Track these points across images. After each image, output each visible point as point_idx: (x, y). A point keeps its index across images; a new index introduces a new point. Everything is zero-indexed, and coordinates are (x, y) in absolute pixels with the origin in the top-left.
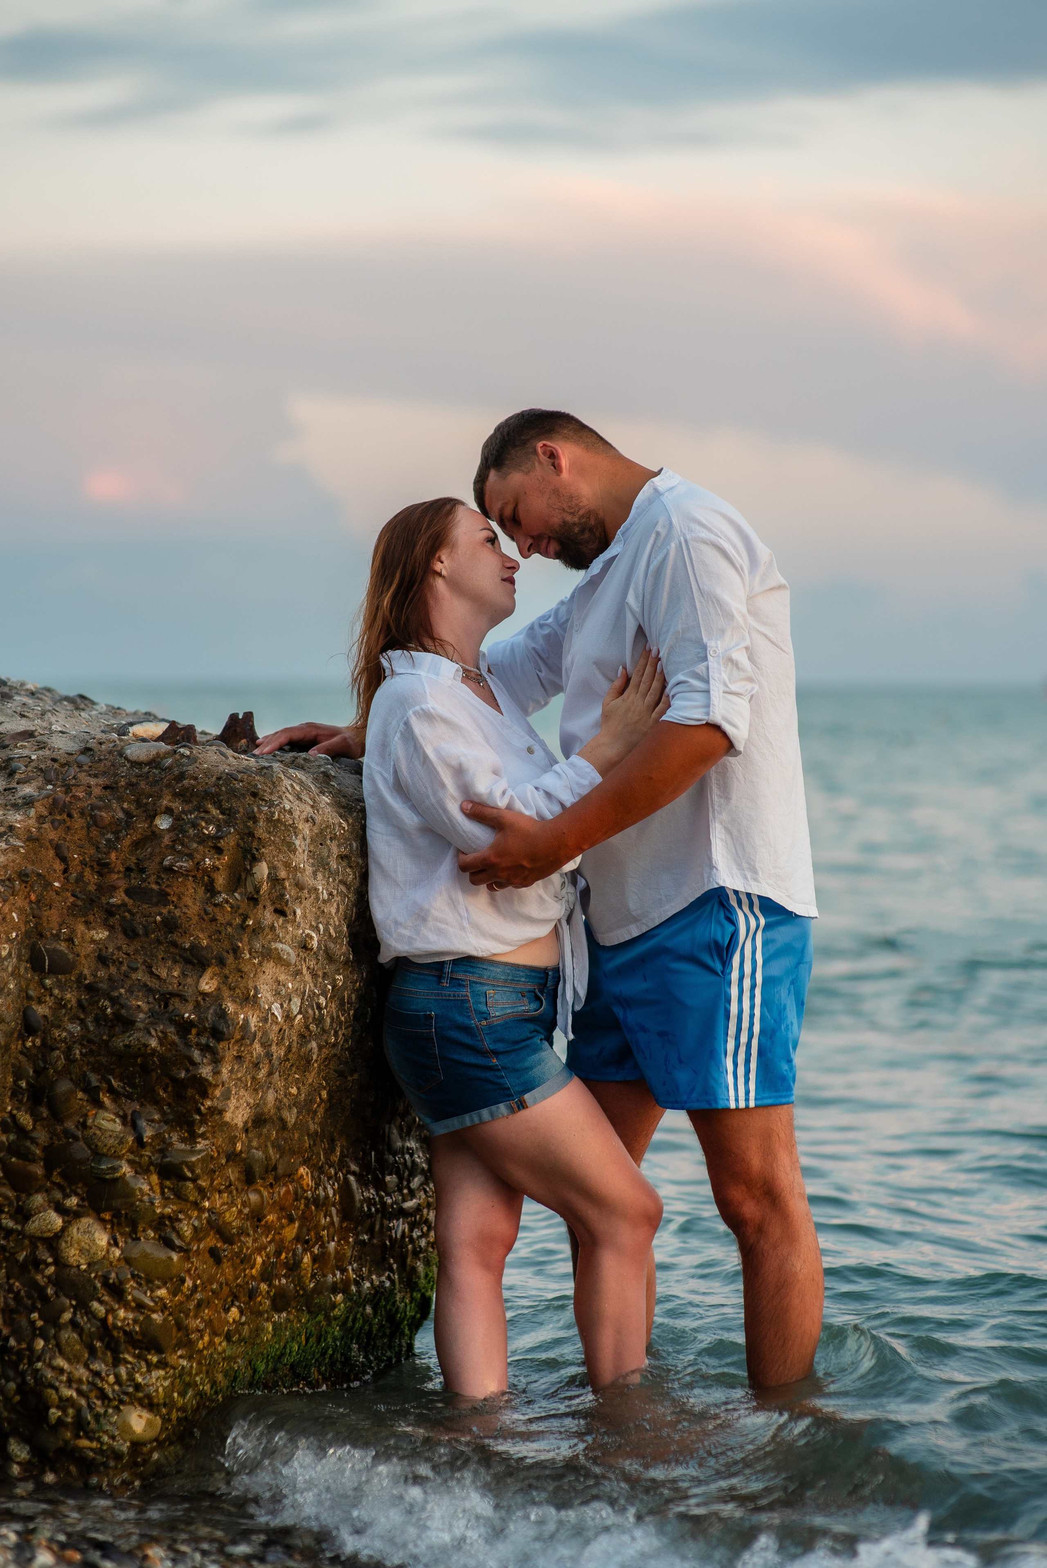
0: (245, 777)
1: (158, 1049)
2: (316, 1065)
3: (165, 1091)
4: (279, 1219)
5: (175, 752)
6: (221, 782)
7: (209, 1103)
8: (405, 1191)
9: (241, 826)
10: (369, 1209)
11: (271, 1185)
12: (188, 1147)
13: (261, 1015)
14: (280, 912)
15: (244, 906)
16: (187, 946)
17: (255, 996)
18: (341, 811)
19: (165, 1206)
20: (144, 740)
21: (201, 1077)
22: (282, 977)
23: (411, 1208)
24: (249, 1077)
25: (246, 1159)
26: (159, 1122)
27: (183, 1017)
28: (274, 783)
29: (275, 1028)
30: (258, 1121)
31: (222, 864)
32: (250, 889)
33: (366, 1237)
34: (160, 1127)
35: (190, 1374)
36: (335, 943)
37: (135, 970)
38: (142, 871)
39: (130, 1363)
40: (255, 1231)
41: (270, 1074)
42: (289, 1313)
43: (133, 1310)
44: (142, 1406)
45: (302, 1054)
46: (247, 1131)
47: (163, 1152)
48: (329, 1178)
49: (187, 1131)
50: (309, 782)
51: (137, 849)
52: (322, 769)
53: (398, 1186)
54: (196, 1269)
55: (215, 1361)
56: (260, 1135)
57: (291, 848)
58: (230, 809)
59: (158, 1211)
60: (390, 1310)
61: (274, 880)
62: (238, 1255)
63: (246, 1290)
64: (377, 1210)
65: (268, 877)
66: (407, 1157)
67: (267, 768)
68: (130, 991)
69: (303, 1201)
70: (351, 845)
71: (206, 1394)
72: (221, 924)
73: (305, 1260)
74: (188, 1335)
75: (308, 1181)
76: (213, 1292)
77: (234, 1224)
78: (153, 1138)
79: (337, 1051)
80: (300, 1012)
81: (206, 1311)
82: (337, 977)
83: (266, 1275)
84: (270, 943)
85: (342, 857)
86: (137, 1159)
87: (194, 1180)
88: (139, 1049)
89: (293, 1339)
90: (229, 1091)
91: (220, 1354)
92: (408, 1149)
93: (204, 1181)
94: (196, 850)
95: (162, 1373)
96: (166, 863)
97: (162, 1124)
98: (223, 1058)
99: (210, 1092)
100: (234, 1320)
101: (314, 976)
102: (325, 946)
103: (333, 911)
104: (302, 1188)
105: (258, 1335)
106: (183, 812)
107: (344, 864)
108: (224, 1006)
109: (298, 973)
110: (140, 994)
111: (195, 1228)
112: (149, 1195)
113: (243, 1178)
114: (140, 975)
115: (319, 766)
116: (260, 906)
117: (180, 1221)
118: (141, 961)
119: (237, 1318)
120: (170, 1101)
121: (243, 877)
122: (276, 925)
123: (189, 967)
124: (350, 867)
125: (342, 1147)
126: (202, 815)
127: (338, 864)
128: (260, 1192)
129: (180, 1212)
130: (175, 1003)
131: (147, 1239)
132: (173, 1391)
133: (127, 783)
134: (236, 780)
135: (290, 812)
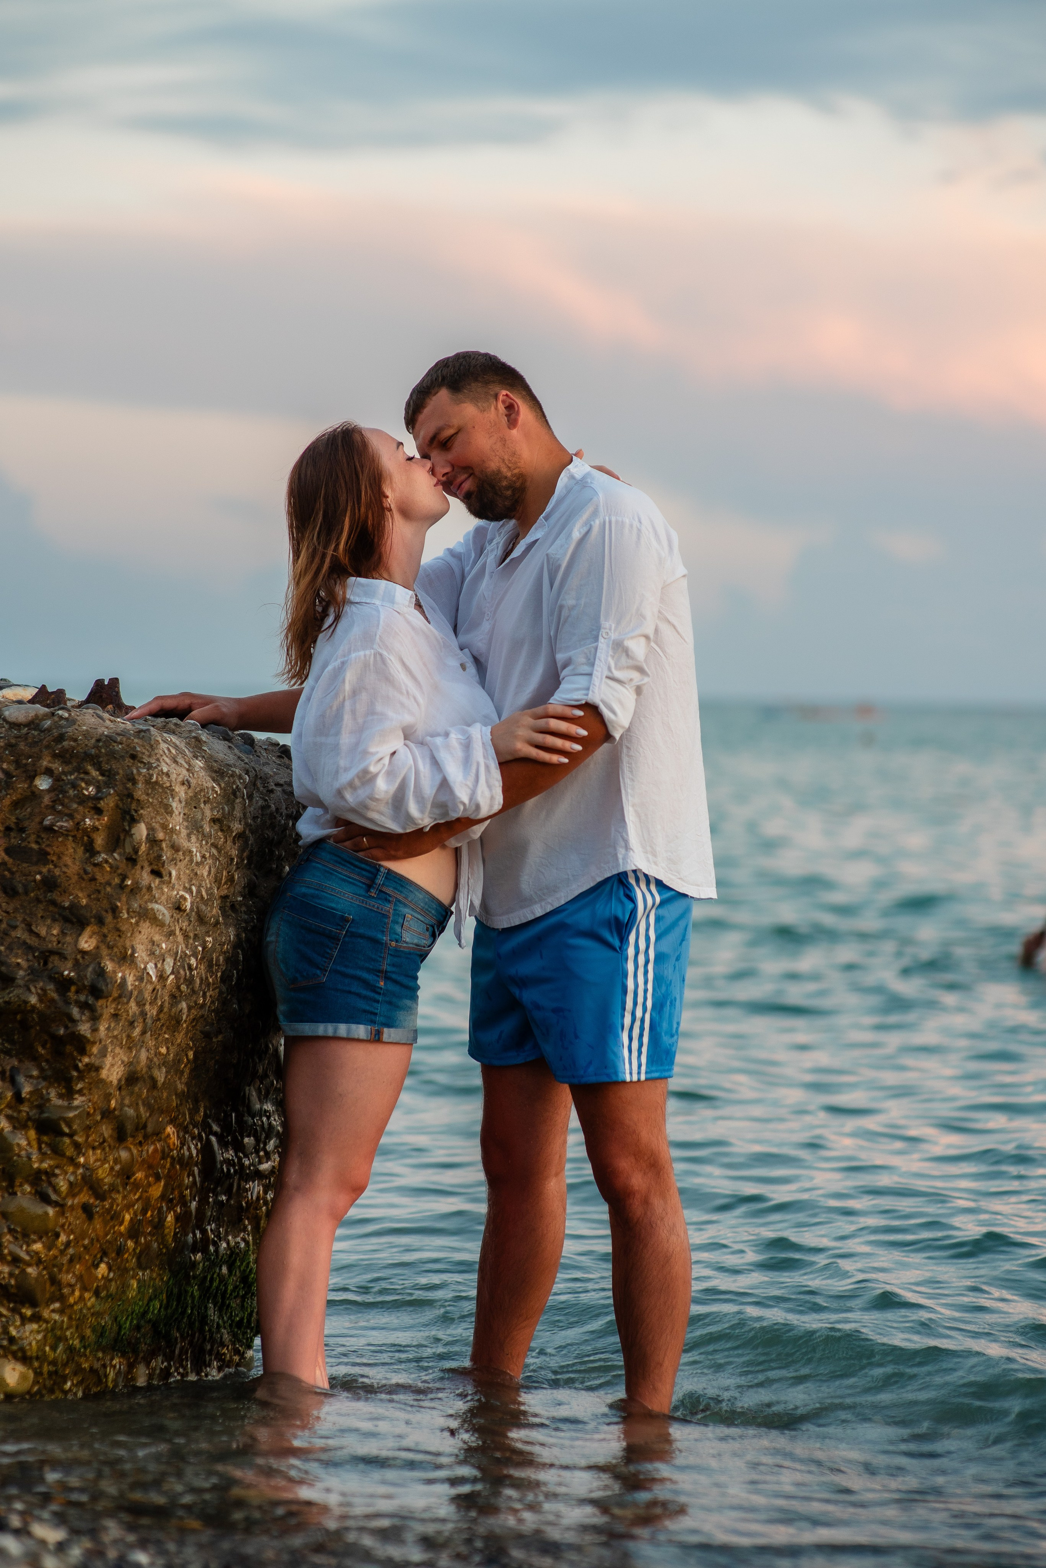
0: (124, 739)
1: (38, 1005)
2: (185, 1025)
3: (44, 1047)
4: (147, 1177)
5: (53, 714)
6: (101, 744)
7: (86, 1060)
8: (262, 1153)
9: (121, 788)
10: (229, 1170)
11: (140, 1143)
12: (66, 1103)
13: (137, 974)
14: (156, 873)
15: (123, 865)
16: (67, 904)
17: (132, 955)
18: (214, 775)
19: (41, 1161)
20: (20, 702)
21: (79, 1034)
22: (156, 938)
23: (265, 1170)
24: (124, 1035)
25: (118, 1116)
26: (38, 1078)
27: (62, 975)
28: (152, 746)
29: (150, 988)
30: (131, 1079)
31: (101, 824)
32: (129, 849)
33: (224, 1198)
34: (38, 1084)
35: (61, 1328)
36: (206, 905)
37: (15, 927)
38: (22, 830)
39: (5, 1316)
40: (125, 1188)
41: (144, 1033)
42: (152, 1270)
43: (9, 1263)
44: (16, 1358)
45: (173, 1014)
46: (120, 1089)
47: (41, 1108)
48: (193, 1138)
49: (64, 1087)
50: (182, 745)
51: (16, 809)
52: (194, 734)
53: (255, 1148)
54: (70, 1224)
55: (84, 1316)
56: (131, 1094)
57: (168, 810)
58: (110, 771)
59: (36, 1166)
60: (244, 1271)
61: (153, 841)
62: (109, 1211)
63: (115, 1247)
64: (235, 1171)
65: (147, 838)
66: (264, 1119)
67: (145, 731)
68: (10, 948)
69: (169, 1160)
70: (223, 809)
71: (75, 1348)
72: (101, 883)
73: (169, 1219)
74: (60, 1290)
75: (174, 1140)
76: (85, 1247)
77: (106, 1180)
78: (31, 1093)
79: (205, 1012)
80: (172, 973)
81: (78, 1267)
82: (207, 939)
83: (134, 1233)
84: (146, 903)
85: (214, 821)
86: (15, 1114)
87: (71, 1136)
88: (19, 1006)
89: (155, 1296)
90: (105, 1048)
91: (89, 1309)
92: (266, 1111)
93: (81, 1137)
94: (76, 810)
95: (35, 1326)
96: (47, 822)
97: (40, 1080)
98: (101, 1015)
99: (88, 1048)
100: (103, 1276)
101: (186, 937)
102: (197, 908)
103: (206, 874)
104: (169, 1146)
105: (124, 1292)
106: (64, 773)
107: (216, 827)
108: (102, 965)
109: (172, 933)
110: (20, 952)
111: (71, 1184)
112: (26, 1150)
113: (115, 1135)
114: (20, 933)
115: (190, 731)
116: (138, 867)
117: (56, 1176)
118: (20, 919)
119: (106, 1274)
120: (49, 1057)
121: (122, 838)
122: (153, 885)
123: (69, 926)
124: (222, 830)
125: (205, 1107)
126: (82, 776)
127: (211, 827)
128: (130, 1150)
129: (57, 1167)
130: (55, 961)
131: (23, 1194)
132: (45, 1345)
133: (6, 744)
134: (115, 742)
135: (168, 775)
